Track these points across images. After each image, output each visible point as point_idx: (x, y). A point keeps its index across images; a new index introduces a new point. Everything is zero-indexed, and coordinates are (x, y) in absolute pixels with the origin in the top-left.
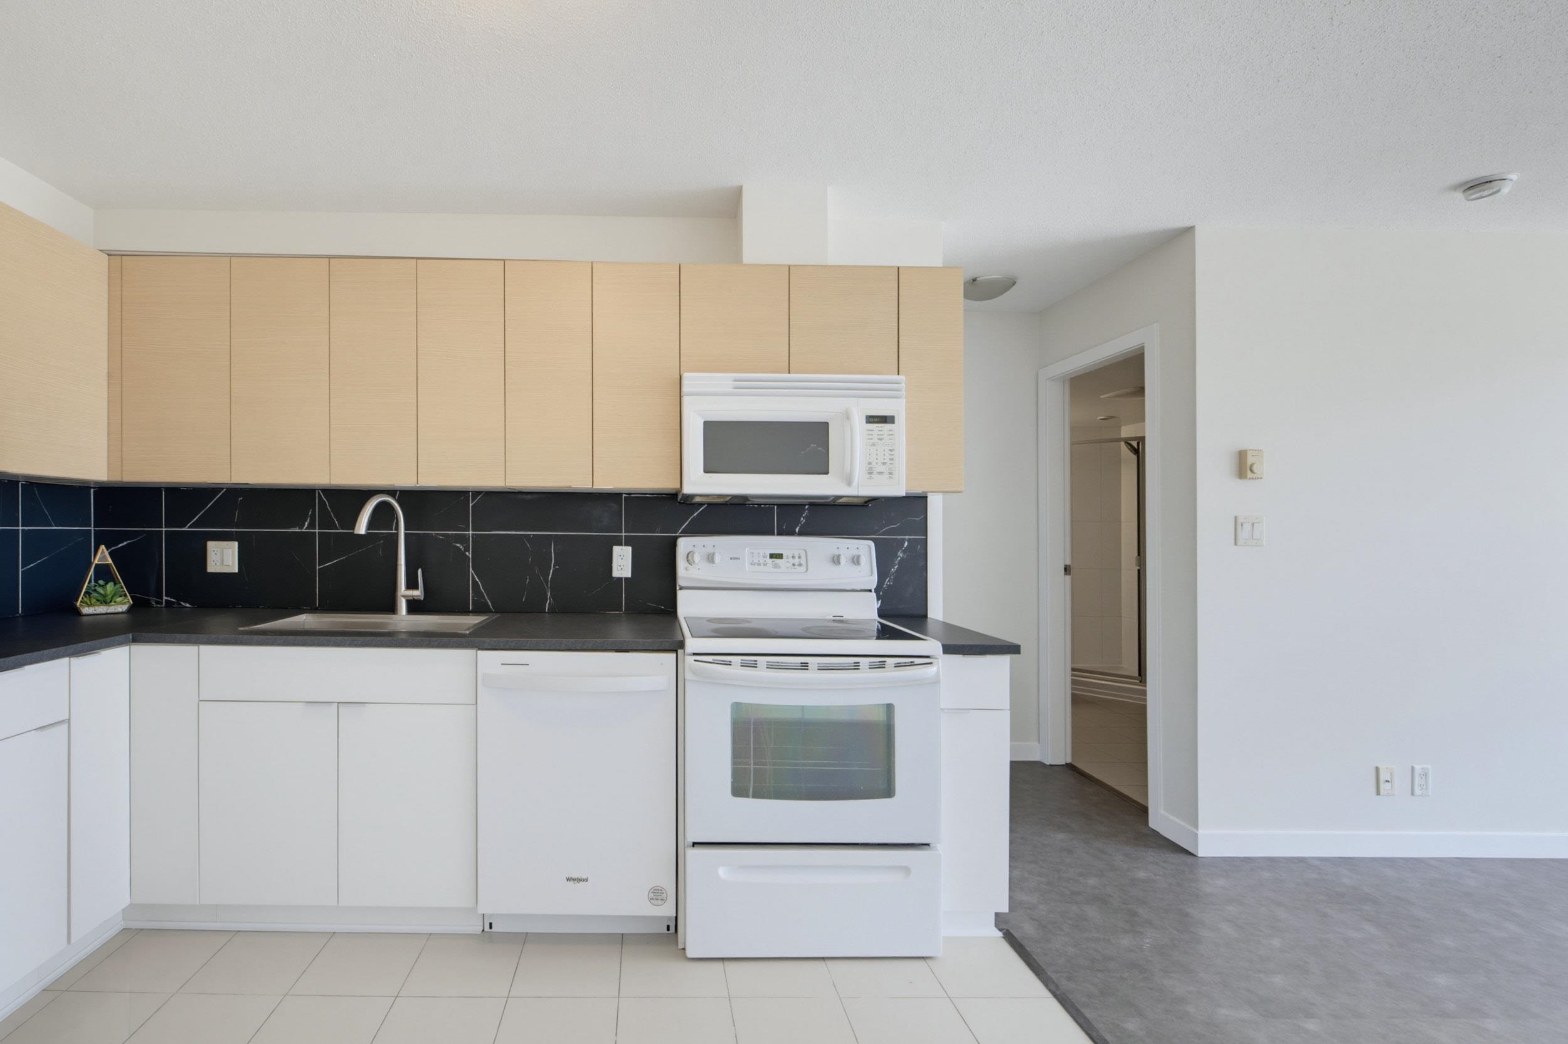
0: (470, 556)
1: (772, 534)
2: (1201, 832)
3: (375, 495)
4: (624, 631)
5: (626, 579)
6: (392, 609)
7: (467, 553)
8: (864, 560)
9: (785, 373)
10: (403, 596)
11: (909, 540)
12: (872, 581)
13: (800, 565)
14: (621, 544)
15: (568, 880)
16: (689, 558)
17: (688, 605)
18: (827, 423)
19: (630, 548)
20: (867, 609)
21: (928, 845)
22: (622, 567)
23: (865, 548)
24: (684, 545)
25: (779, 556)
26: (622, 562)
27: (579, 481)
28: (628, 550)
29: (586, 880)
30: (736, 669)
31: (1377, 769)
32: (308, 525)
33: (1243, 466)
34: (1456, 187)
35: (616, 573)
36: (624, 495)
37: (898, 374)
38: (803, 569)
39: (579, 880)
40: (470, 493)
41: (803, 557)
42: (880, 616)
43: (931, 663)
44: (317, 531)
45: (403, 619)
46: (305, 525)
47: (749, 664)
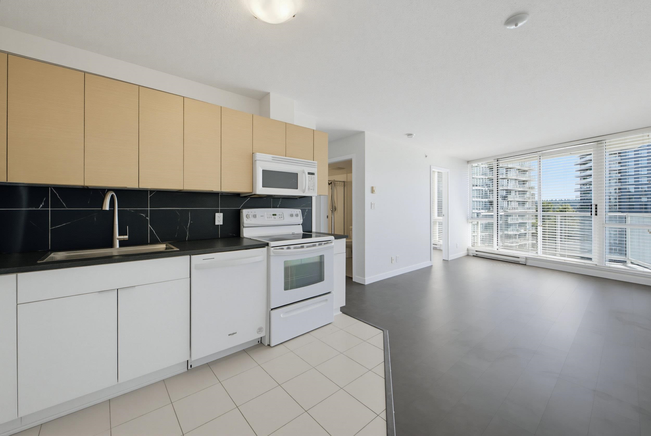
0: (149, 219)
1: (271, 208)
2: (365, 279)
3: (110, 191)
4: (219, 244)
5: (221, 225)
6: (111, 245)
7: (147, 218)
8: (299, 215)
9: (284, 156)
10: (117, 239)
11: (308, 209)
12: (301, 221)
14: (218, 212)
15: (229, 335)
16: (247, 216)
17: (247, 233)
18: (297, 174)
19: (222, 214)
20: (299, 230)
21: (330, 292)
22: (219, 221)
23: (298, 211)
24: (245, 212)
25: (275, 215)
26: (219, 219)
27: (216, 189)
28: (221, 215)
29: (236, 333)
30: (285, 250)
31: (392, 257)
33: (373, 191)
34: (407, 134)
35: (217, 223)
36: (220, 194)
37: (313, 161)
38: (283, 218)
39: (233, 334)
40: (149, 191)
41: (282, 215)
42: (303, 232)
43: (332, 242)
44: (50, 209)
45: (117, 249)
46: (40, 206)
47: (288, 248)
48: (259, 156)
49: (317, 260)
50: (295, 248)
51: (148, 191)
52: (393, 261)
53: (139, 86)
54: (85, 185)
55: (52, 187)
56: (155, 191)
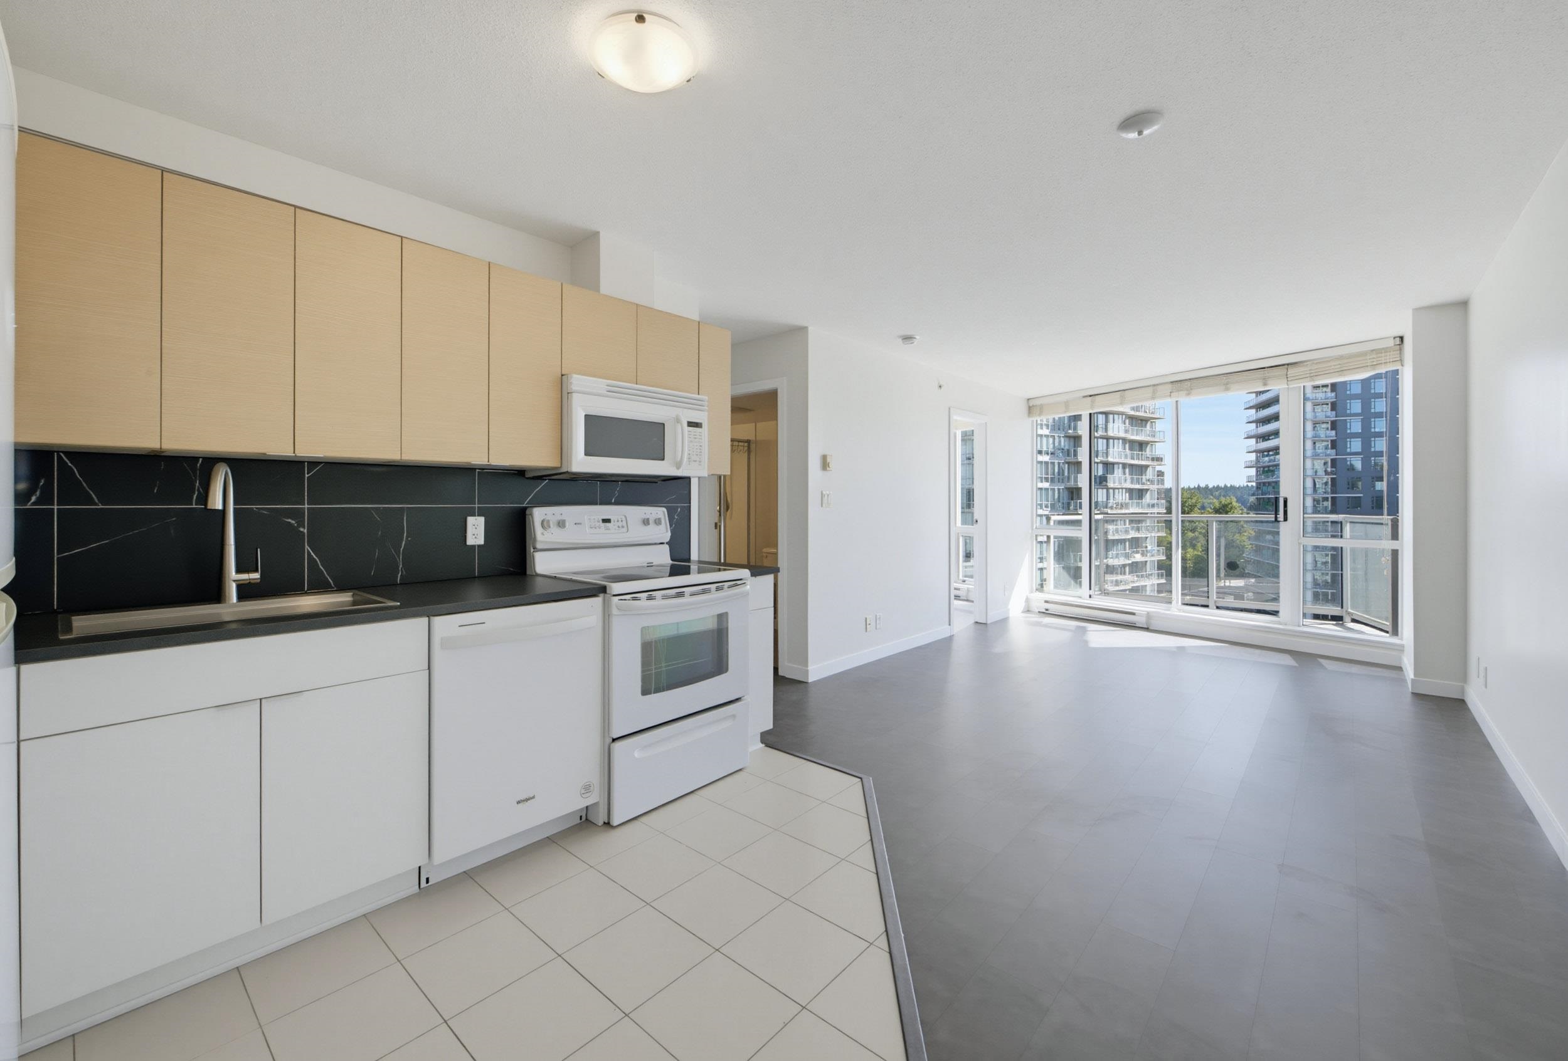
0: (306, 531)
1: (599, 503)
2: (810, 668)
3: (218, 462)
4: (476, 592)
5: (479, 546)
7: (302, 529)
8: (663, 521)
9: (633, 383)
10: (234, 581)
11: (681, 507)
12: (667, 536)
13: (623, 527)
14: (473, 515)
15: (518, 802)
16: (545, 524)
17: (543, 563)
18: (664, 424)
19: (483, 518)
20: (663, 557)
21: (740, 698)
22: (476, 536)
23: (660, 512)
24: (538, 514)
25: (608, 520)
26: (476, 531)
28: (482, 520)
29: (533, 797)
30: (643, 602)
31: (866, 618)
32: (38, 499)
33: (825, 464)
34: (900, 337)
35: (471, 541)
36: (477, 470)
37: (699, 394)
38: (625, 530)
39: (527, 800)
40: (306, 463)
41: (624, 519)
42: (672, 560)
43: (745, 583)
44: (56, 507)
45: (232, 606)
46: (31, 500)
47: (650, 598)
48: (577, 382)
49: (711, 625)
50: (665, 597)
51: (304, 462)
52: (868, 626)
53: (295, 207)
54: (162, 447)
55: (63, 452)
56: (322, 463)
